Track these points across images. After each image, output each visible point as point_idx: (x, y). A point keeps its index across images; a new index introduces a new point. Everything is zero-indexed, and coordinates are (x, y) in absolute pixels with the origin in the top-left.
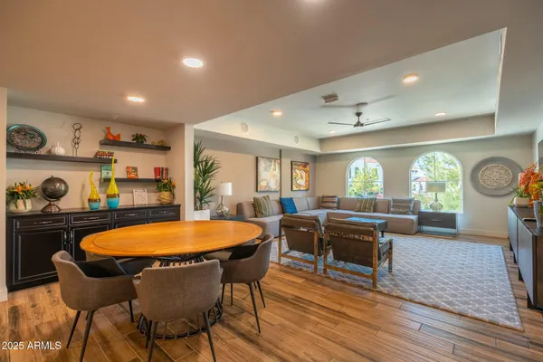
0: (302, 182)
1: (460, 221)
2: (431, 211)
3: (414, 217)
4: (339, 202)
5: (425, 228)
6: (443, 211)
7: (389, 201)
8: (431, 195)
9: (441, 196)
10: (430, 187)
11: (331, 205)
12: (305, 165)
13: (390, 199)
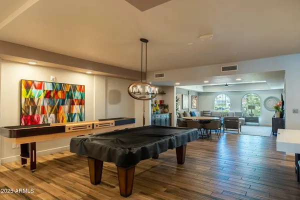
0: (195, 105)
1: (260, 120)
2: (250, 116)
3: (244, 119)
4: (211, 114)
5: (248, 123)
6: (254, 116)
7: (233, 113)
8: (250, 110)
9: (253, 110)
10: (250, 107)
11: (208, 115)
12: (196, 97)
13: (234, 112)
